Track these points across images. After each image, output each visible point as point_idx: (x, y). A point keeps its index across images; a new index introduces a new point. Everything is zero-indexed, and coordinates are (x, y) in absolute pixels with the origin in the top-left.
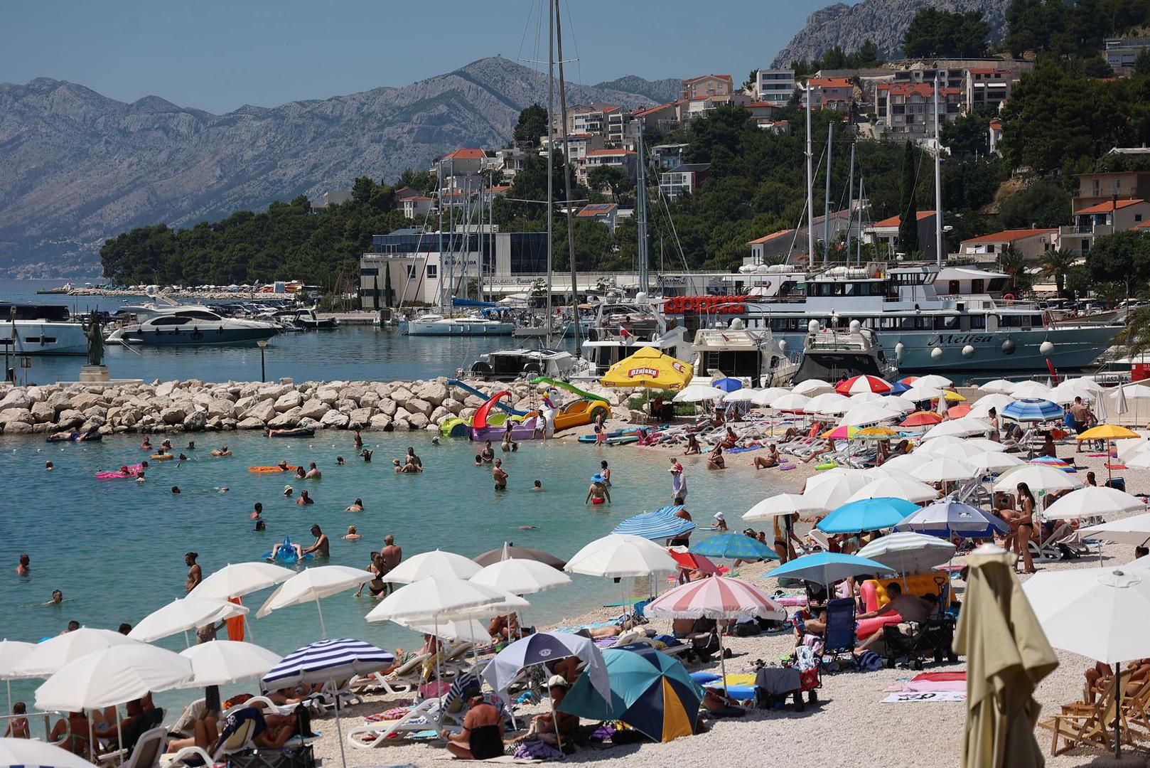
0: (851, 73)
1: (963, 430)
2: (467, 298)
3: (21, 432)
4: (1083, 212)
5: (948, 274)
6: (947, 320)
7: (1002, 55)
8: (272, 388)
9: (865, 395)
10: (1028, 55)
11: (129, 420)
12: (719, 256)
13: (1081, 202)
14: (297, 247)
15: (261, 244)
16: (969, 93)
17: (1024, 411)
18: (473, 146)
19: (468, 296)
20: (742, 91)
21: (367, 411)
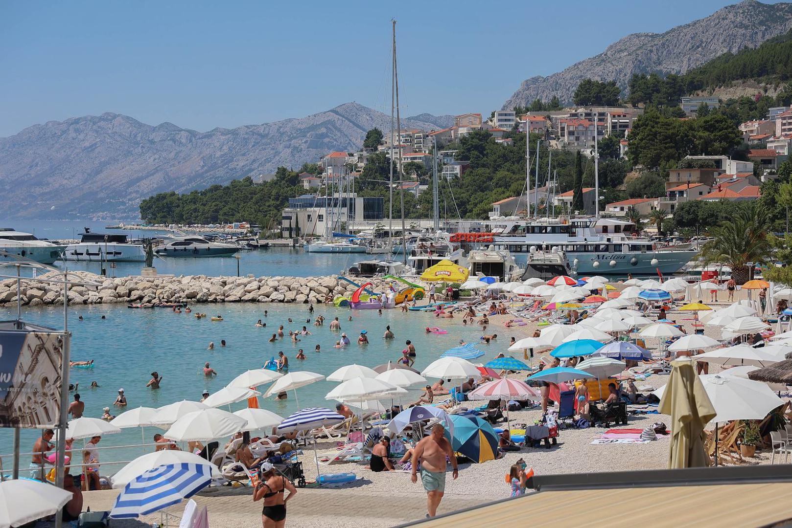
0: (546, 113)
1: (620, 305)
2: (340, 233)
3: (111, 302)
4: (671, 190)
5: (601, 222)
6: (602, 247)
7: (627, 105)
8: (243, 280)
9: (563, 286)
10: (641, 105)
11: (168, 296)
12: (476, 211)
13: (670, 184)
14: (246, 204)
15: (226, 202)
16: (609, 125)
17: (650, 295)
18: (340, 150)
19: (341, 232)
20: (487, 122)
21: (294, 292)
